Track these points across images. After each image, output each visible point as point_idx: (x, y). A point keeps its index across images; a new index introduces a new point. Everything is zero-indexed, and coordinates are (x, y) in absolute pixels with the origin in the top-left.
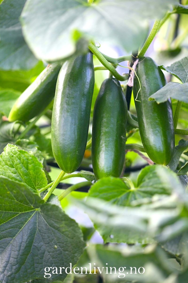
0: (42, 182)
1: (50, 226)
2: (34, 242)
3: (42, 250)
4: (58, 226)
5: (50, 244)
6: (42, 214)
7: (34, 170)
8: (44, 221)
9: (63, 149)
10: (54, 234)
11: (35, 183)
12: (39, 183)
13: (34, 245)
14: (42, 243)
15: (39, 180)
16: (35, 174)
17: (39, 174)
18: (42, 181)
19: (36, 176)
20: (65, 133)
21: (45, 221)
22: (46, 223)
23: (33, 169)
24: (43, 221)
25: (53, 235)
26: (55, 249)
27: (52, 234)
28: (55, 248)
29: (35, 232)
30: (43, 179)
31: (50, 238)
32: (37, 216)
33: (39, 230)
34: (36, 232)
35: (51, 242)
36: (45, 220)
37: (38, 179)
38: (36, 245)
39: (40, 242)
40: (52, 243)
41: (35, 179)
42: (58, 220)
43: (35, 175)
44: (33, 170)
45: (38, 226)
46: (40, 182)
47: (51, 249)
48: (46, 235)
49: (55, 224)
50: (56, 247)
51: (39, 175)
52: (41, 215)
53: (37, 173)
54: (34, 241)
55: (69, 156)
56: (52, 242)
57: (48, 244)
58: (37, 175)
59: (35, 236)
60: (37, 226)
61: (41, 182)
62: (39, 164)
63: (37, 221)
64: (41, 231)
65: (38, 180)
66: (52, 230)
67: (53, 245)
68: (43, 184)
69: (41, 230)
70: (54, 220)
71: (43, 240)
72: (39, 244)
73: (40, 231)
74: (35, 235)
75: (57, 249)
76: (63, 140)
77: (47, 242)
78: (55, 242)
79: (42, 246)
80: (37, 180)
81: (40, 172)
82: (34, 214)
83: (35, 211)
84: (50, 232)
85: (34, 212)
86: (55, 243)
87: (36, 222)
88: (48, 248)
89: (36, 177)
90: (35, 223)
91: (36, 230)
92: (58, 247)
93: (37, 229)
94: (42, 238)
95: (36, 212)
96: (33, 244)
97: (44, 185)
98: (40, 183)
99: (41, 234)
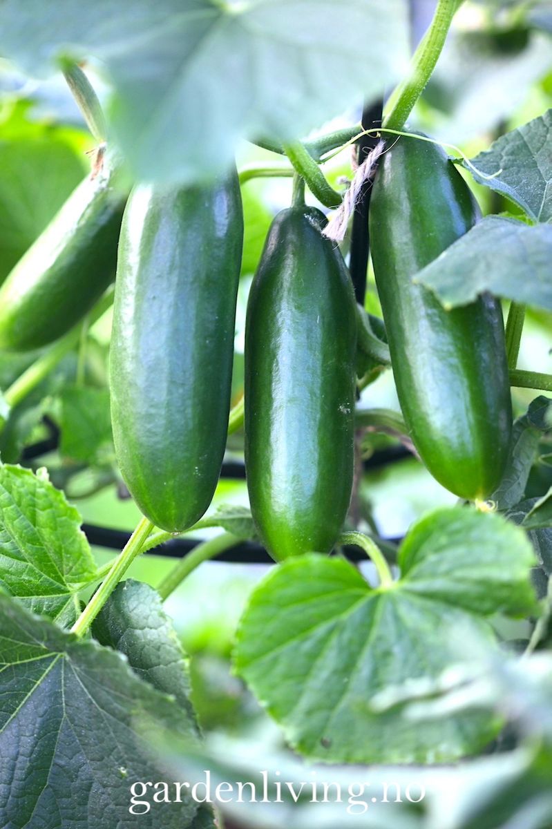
0: (81, 565)
1: (102, 708)
2: (57, 755)
3: (83, 777)
4: (125, 710)
5: (104, 761)
6: (75, 670)
7: (54, 529)
8: (83, 691)
9: (149, 464)
10: (114, 732)
11: (60, 567)
12: (71, 568)
13: (56, 764)
14: (81, 758)
15: (71, 559)
16: (58, 540)
17: (72, 539)
18: (80, 562)
19: (63, 546)
20: (153, 411)
21: (86, 690)
22: (90, 697)
23: (52, 525)
24: (79, 689)
25: (112, 734)
26: (121, 778)
27: (108, 733)
28: (121, 776)
29: (59, 723)
30: (82, 557)
31: (104, 745)
32: (62, 672)
33: (69, 716)
34: (62, 724)
35: (108, 757)
36: (86, 687)
37: (68, 556)
38: (62, 762)
39: (74, 755)
40: (111, 761)
41: (59, 552)
42: (122, 693)
43: (57, 543)
44: (51, 528)
45: (66, 705)
46: (75, 564)
47: (108, 776)
48: (90, 733)
49: (115, 704)
50: (123, 771)
51: (70, 544)
52: (74, 672)
53: (63, 538)
54: (56, 751)
55: (171, 483)
56: (111, 757)
57: (98, 763)
58: (64, 543)
59: (57, 734)
60: (64, 704)
61: (77, 565)
62: (69, 512)
63: (62, 690)
64: (76, 722)
65: (67, 558)
66: (107, 719)
67: (115, 765)
68: (84, 571)
69: (76, 718)
70: (112, 692)
71: (84, 750)
72: (73, 761)
73: (72, 721)
74: (59, 731)
75: (126, 778)
76: (148, 434)
77: (97, 756)
78: (121, 757)
79: (80, 767)
80: (64, 559)
81: (74, 537)
82: (53, 667)
83: (54, 657)
84: (102, 725)
85: (51, 662)
86: (120, 761)
87: (58, 692)
88: (100, 774)
89: (63, 550)
90: (57, 696)
91: (62, 717)
92: (128, 772)
93: (65, 714)
94: (80, 740)
95: (59, 662)
96: (55, 760)
97: (85, 574)
98: (74, 567)
99: (77, 728)
